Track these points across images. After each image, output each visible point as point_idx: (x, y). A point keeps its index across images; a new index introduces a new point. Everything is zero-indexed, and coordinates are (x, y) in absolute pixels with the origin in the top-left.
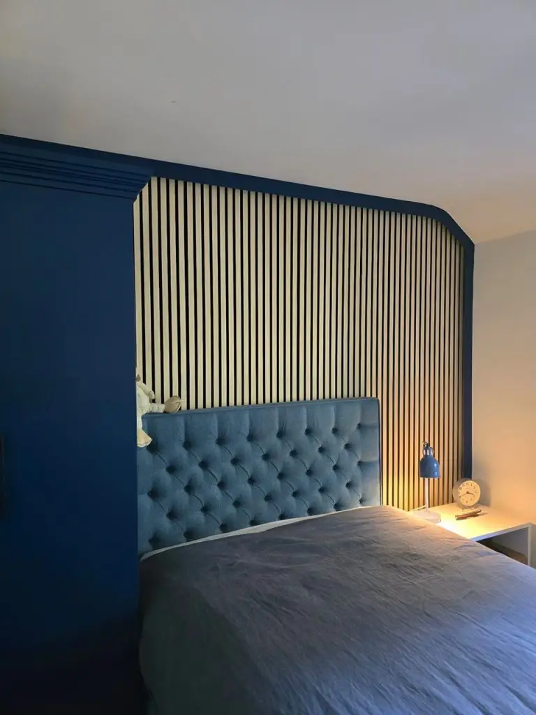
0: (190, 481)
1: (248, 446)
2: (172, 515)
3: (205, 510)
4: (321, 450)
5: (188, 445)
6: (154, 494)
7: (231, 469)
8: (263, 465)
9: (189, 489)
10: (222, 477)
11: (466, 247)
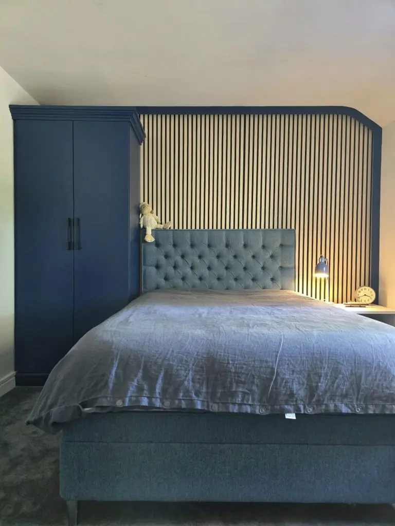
0: (175, 263)
1: (207, 250)
2: (166, 279)
3: (183, 279)
4: (254, 257)
5: (175, 245)
6: (158, 267)
7: (197, 260)
8: (215, 261)
9: (175, 267)
10: (192, 264)
11: (376, 132)
